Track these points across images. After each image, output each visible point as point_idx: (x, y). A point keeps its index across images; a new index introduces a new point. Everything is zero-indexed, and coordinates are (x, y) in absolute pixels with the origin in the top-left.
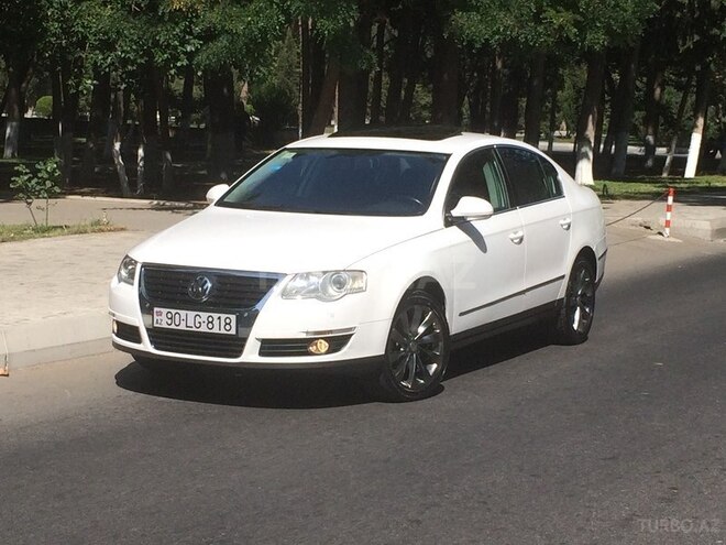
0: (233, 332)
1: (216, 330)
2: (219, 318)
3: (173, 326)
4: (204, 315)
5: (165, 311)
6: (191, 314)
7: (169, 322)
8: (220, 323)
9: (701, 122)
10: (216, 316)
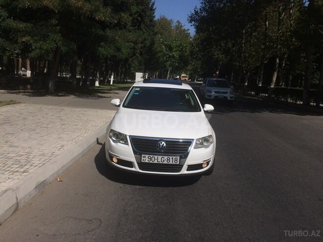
0: (178, 163)
1: (171, 163)
2: (172, 158)
3: (151, 162)
4: (166, 157)
5: (147, 156)
6: (160, 157)
7: (149, 160)
8: (173, 160)
9: (113, 74)
10: (171, 157)
